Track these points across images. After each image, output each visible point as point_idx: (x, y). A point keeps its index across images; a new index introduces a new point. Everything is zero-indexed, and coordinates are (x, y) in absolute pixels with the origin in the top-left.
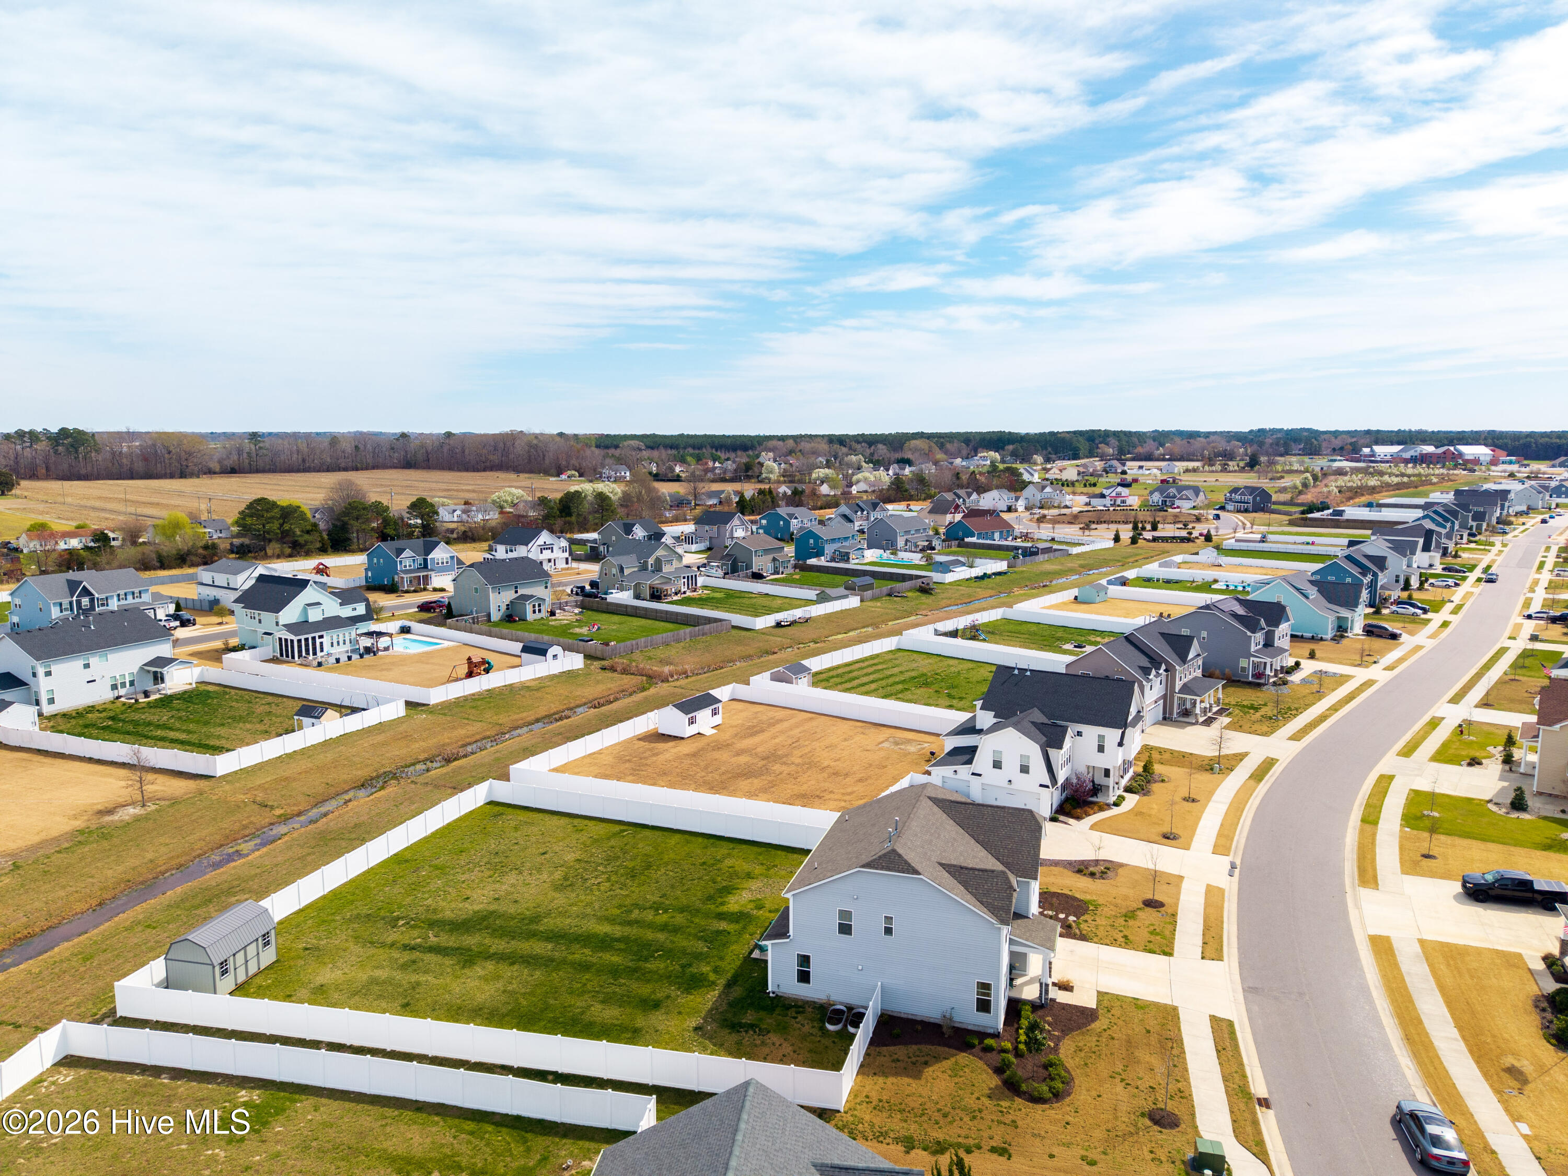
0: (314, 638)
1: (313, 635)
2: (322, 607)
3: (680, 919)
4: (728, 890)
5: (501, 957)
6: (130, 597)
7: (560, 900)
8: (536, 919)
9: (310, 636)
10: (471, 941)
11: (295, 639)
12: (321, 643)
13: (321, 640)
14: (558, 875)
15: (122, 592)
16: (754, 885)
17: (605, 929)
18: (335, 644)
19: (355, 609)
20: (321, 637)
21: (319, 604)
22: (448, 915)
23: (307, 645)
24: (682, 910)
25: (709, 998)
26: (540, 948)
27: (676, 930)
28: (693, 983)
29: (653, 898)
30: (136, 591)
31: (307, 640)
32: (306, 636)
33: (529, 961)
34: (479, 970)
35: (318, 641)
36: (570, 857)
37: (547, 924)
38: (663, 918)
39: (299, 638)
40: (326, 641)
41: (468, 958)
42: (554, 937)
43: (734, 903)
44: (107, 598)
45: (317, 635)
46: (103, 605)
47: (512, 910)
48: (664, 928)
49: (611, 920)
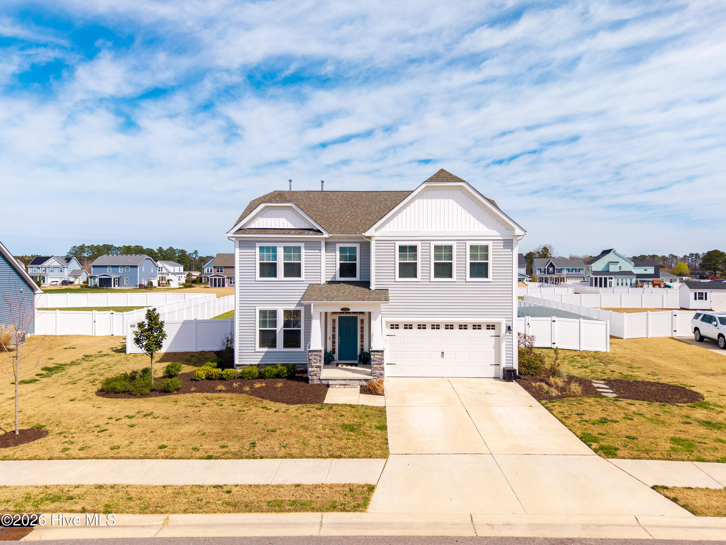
0: (605, 279)
1: (606, 276)
2: (619, 265)
6: (574, 271)
9: (603, 277)
11: (594, 277)
12: (611, 283)
13: (610, 280)
15: (571, 268)
18: (620, 284)
19: (646, 270)
20: (611, 278)
21: (618, 262)
23: (601, 282)
30: (578, 268)
31: (601, 279)
32: (601, 276)
35: (608, 281)
39: (596, 276)
40: (614, 281)
44: (561, 269)
45: (608, 277)
46: (559, 272)
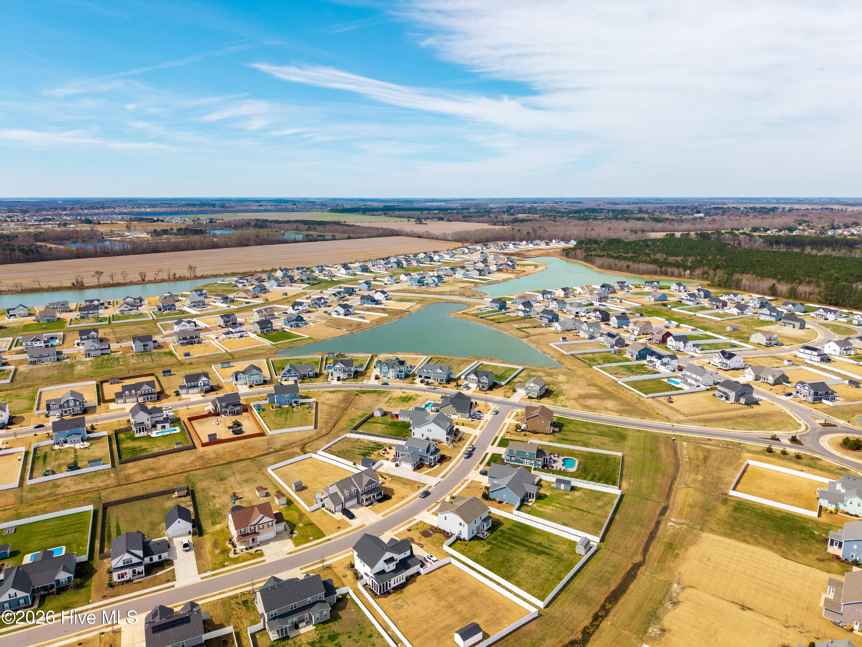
3: (500, 545)
4: (489, 550)
5: (534, 543)
7: (524, 555)
8: (528, 551)
10: (540, 549)
14: (524, 564)
16: (481, 552)
17: (515, 546)
22: (547, 556)
24: (500, 547)
25: (501, 528)
26: (527, 543)
27: (502, 543)
28: (503, 532)
29: (504, 551)
33: (530, 541)
34: (538, 542)
36: (521, 570)
37: (526, 549)
38: (504, 546)
41: (540, 544)
42: (524, 545)
43: (488, 547)
47: (533, 555)
48: (505, 544)
49: (514, 547)
